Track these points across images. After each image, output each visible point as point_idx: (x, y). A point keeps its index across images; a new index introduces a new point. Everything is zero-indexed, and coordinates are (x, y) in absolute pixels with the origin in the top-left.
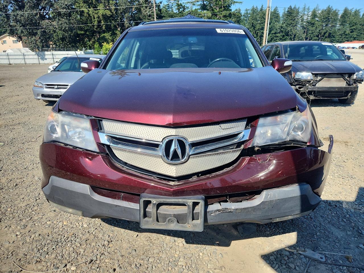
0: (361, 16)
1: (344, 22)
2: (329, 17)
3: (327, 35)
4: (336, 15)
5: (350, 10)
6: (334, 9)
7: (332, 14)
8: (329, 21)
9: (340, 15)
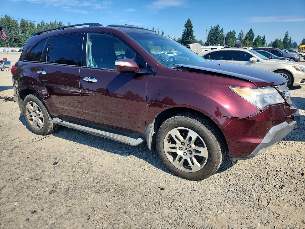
0: (36, 27)
1: (25, 30)
2: (9, 24)
3: (13, 40)
4: (16, 23)
5: (25, 21)
6: (12, 19)
7: (11, 23)
8: (11, 28)
9: (19, 25)
